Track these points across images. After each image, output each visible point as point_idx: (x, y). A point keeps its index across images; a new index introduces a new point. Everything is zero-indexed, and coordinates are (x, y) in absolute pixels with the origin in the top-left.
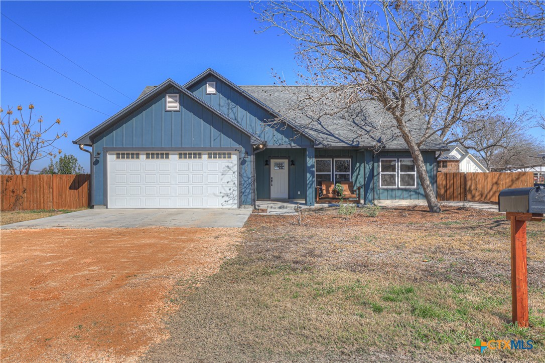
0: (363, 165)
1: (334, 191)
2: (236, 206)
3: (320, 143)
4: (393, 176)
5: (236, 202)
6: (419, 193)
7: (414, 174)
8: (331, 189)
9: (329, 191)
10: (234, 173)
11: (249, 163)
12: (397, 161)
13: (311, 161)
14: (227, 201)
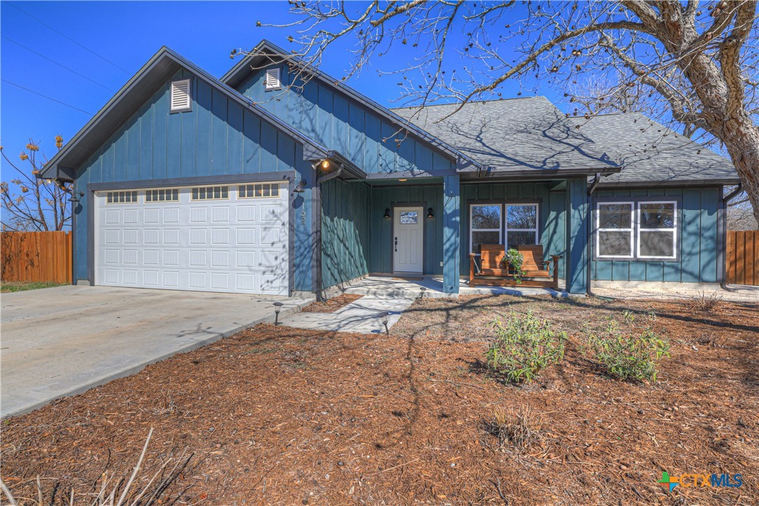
0: (563, 215)
1: (504, 264)
2: (286, 292)
3: (470, 163)
4: (626, 236)
5: (286, 283)
6: (682, 271)
7: (672, 233)
8: (498, 260)
9: (495, 262)
10: (283, 224)
11: (310, 204)
12: (633, 207)
13: (451, 204)
14: (272, 282)
